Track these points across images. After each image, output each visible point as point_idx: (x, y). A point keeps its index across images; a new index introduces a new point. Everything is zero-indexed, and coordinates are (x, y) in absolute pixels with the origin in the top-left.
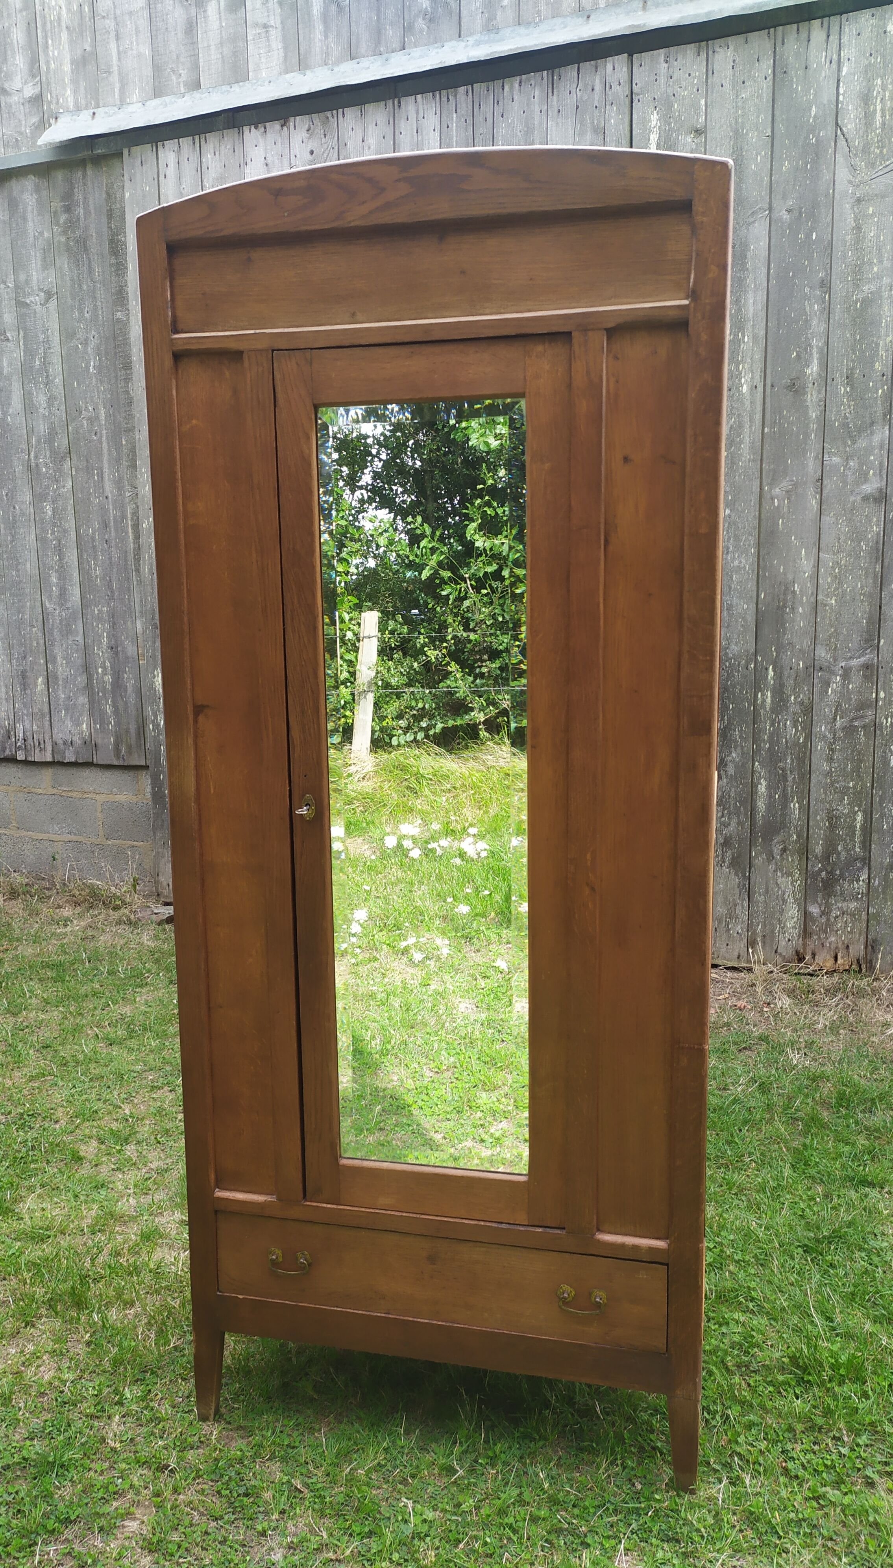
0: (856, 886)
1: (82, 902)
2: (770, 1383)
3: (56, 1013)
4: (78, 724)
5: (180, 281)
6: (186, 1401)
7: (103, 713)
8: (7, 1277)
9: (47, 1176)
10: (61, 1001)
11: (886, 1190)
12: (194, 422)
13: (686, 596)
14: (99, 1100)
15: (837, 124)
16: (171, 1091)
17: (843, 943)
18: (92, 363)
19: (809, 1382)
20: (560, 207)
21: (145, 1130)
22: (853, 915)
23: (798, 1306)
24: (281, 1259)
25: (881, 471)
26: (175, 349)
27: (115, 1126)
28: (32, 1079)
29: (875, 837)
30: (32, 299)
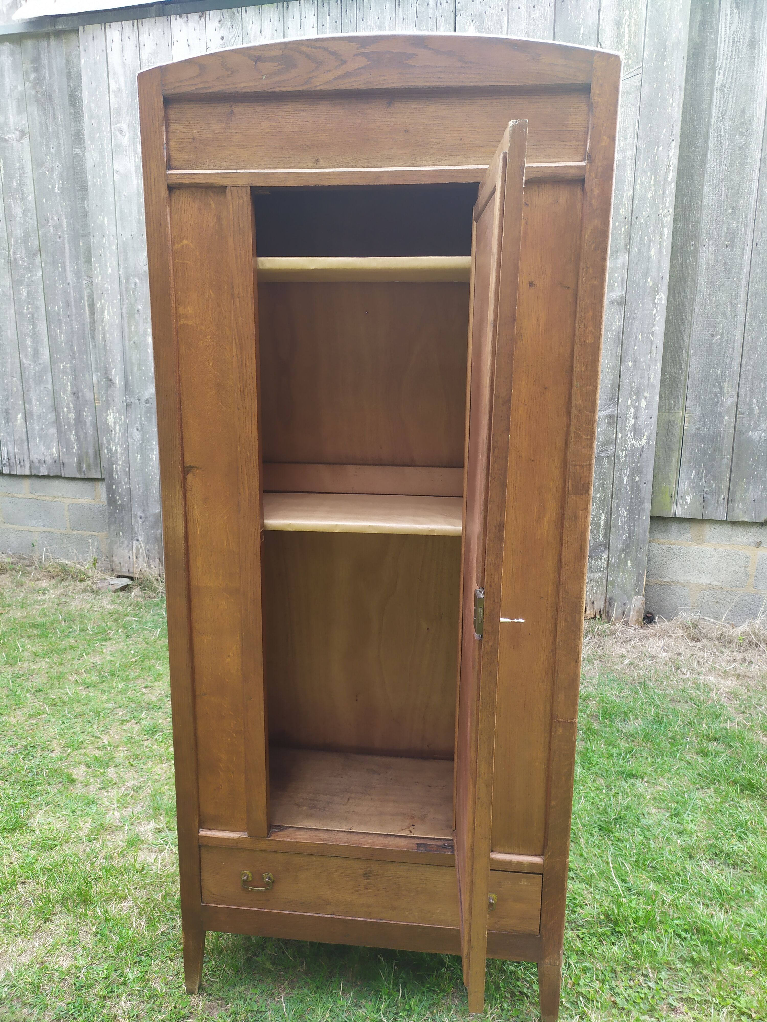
0: (600, 562)
1: (56, 576)
2: (593, 934)
3: (43, 663)
4: (49, 448)
5: (174, 127)
6: (176, 978)
7: (68, 441)
8: (27, 881)
9: (50, 795)
10: (46, 654)
11: (645, 780)
12: (185, 242)
13: (575, 390)
14: (83, 732)
15: (598, 41)
16: (137, 723)
17: (590, 600)
18: (57, 186)
19: (619, 932)
20: (488, 84)
21: (121, 755)
22: (597, 582)
23: (602, 873)
24: (250, 879)
25: (622, 284)
26: (169, 182)
27: (97, 753)
28: (30, 717)
29: (613, 530)
30: (10, 136)
